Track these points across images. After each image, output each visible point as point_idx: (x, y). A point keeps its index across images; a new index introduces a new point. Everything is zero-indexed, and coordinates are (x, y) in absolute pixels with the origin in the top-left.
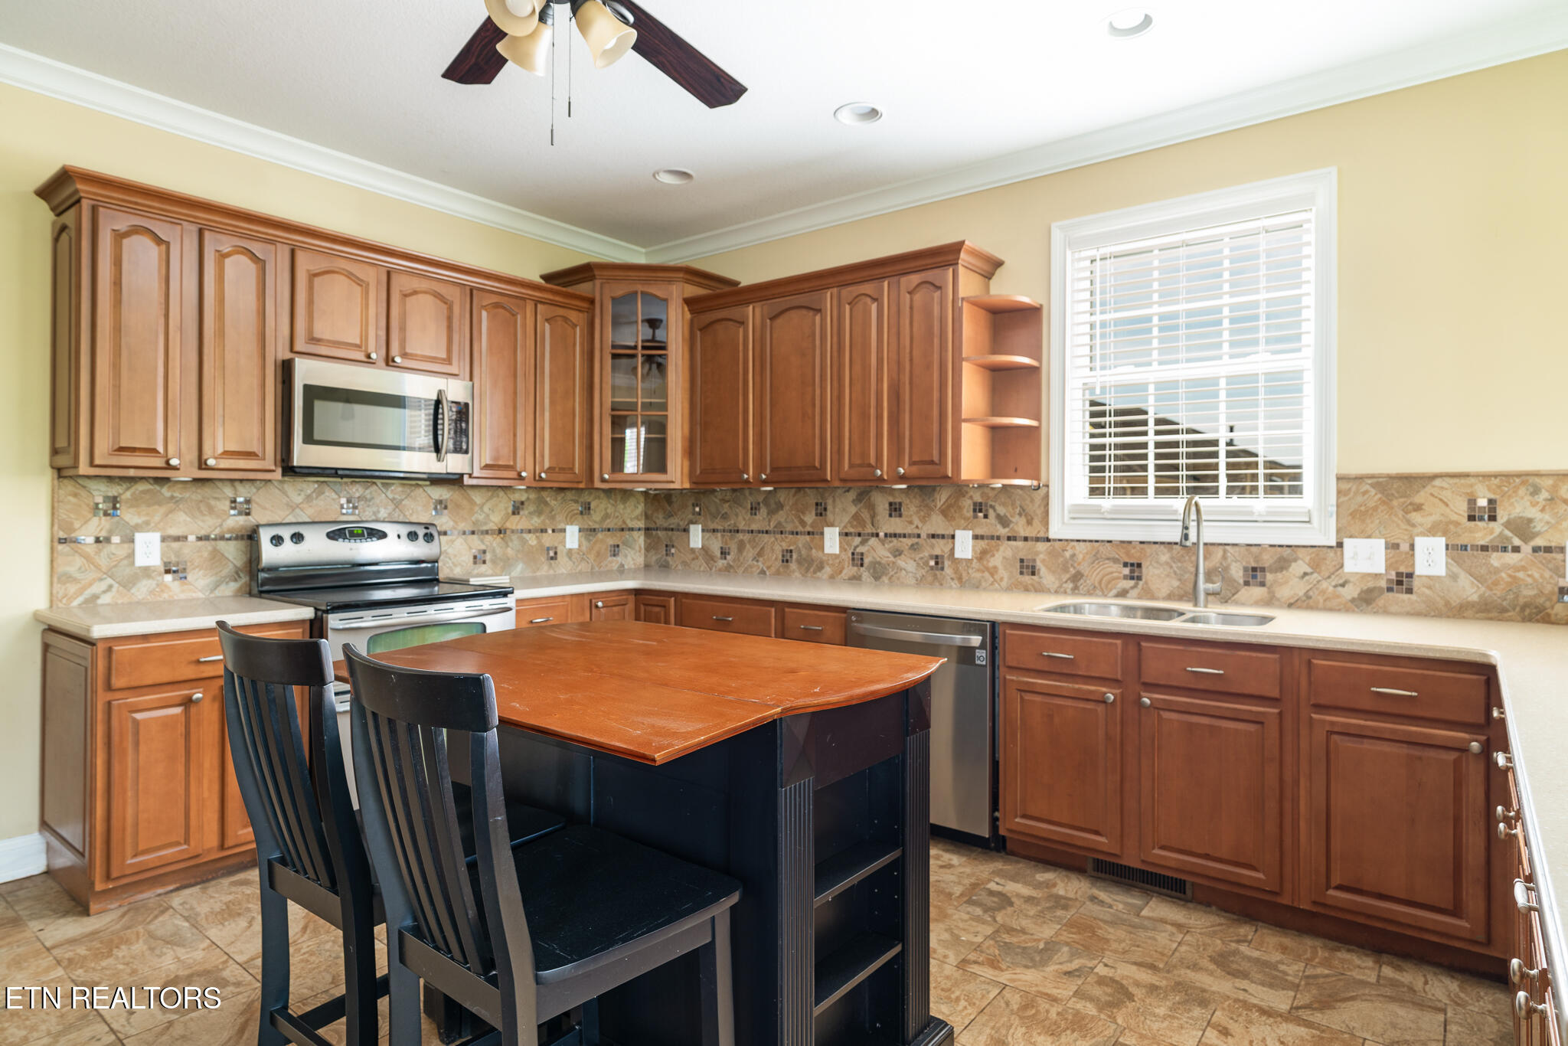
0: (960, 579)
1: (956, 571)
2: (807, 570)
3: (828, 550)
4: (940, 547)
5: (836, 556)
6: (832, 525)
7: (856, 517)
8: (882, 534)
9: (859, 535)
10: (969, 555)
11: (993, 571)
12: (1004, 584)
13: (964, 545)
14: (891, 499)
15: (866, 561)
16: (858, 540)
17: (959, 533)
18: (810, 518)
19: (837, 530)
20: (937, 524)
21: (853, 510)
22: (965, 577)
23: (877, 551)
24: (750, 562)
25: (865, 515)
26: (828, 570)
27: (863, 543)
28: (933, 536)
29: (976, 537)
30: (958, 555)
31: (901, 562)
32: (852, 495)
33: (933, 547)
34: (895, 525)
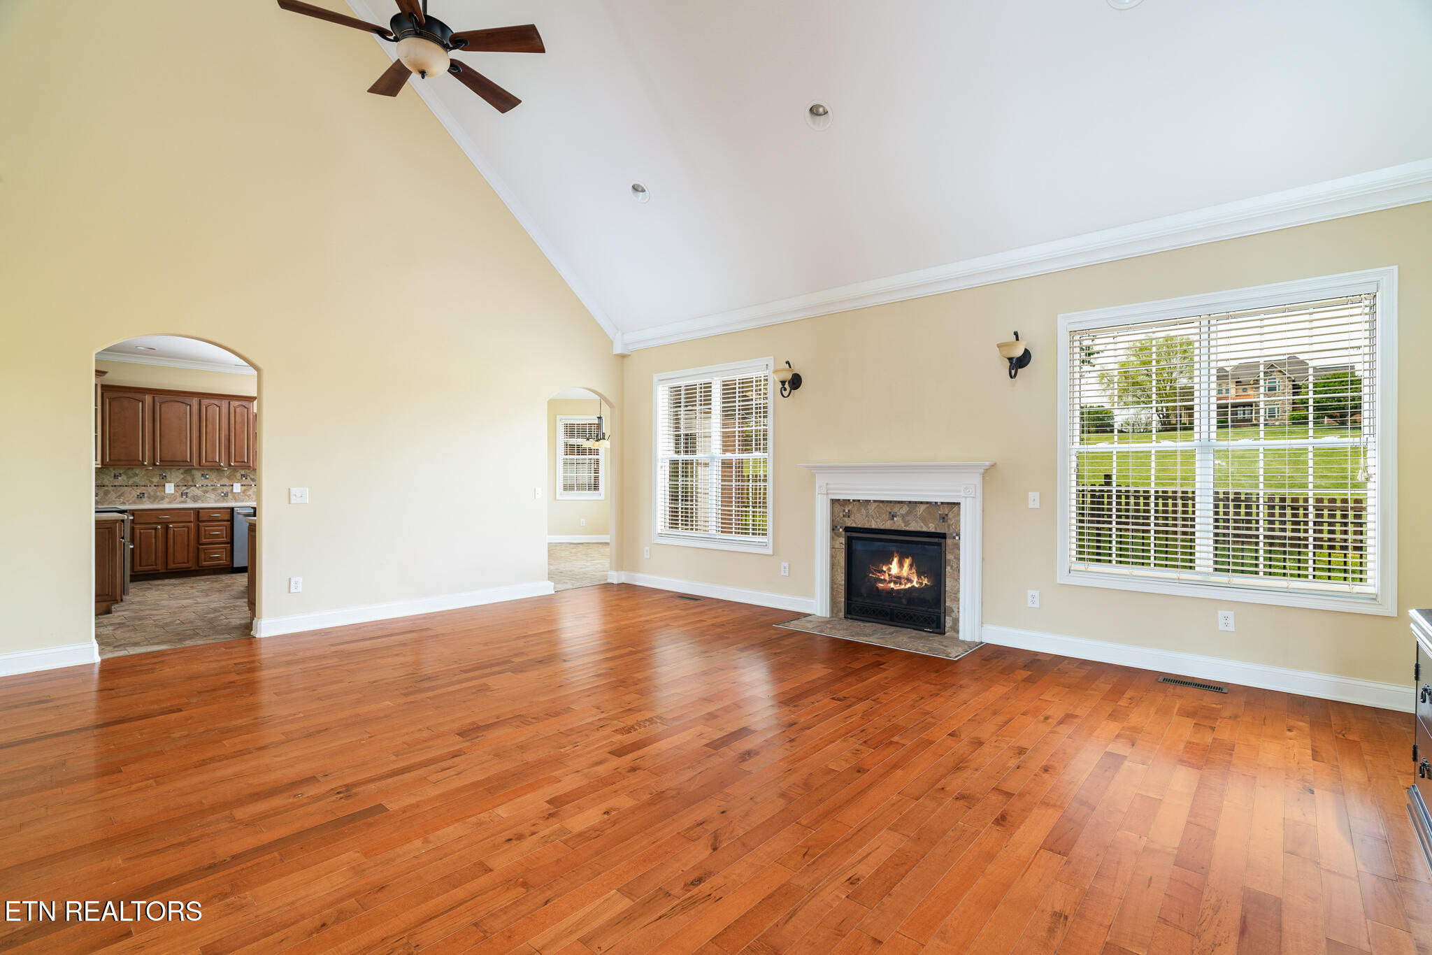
0: (235, 499)
1: (234, 497)
2: (154, 500)
3: (168, 491)
4: (226, 489)
5: (172, 494)
6: (170, 482)
7: (183, 479)
8: (197, 486)
9: (185, 486)
10: (239, 491)
11: (249, 496)
12: (254, 499)
13: (237, 488)
14: (203, 473)
15: (189, 495)
16: (184, 488)
17: (235, 484)
18: (155, 480)
19: (173, 484)
20: (225, 481)
21: (182, 476)
22: (237, 498)
23: (194, 491)
24: (114, 499)
25: (189, 478)
26: (167, 500)
27: (187, 489)
28: (223, 486)
29: (242, 485)
30: (234, 491)
31: (207, 495)
32: (181, 471)
33: (223, 489)
34: (205, 482)
